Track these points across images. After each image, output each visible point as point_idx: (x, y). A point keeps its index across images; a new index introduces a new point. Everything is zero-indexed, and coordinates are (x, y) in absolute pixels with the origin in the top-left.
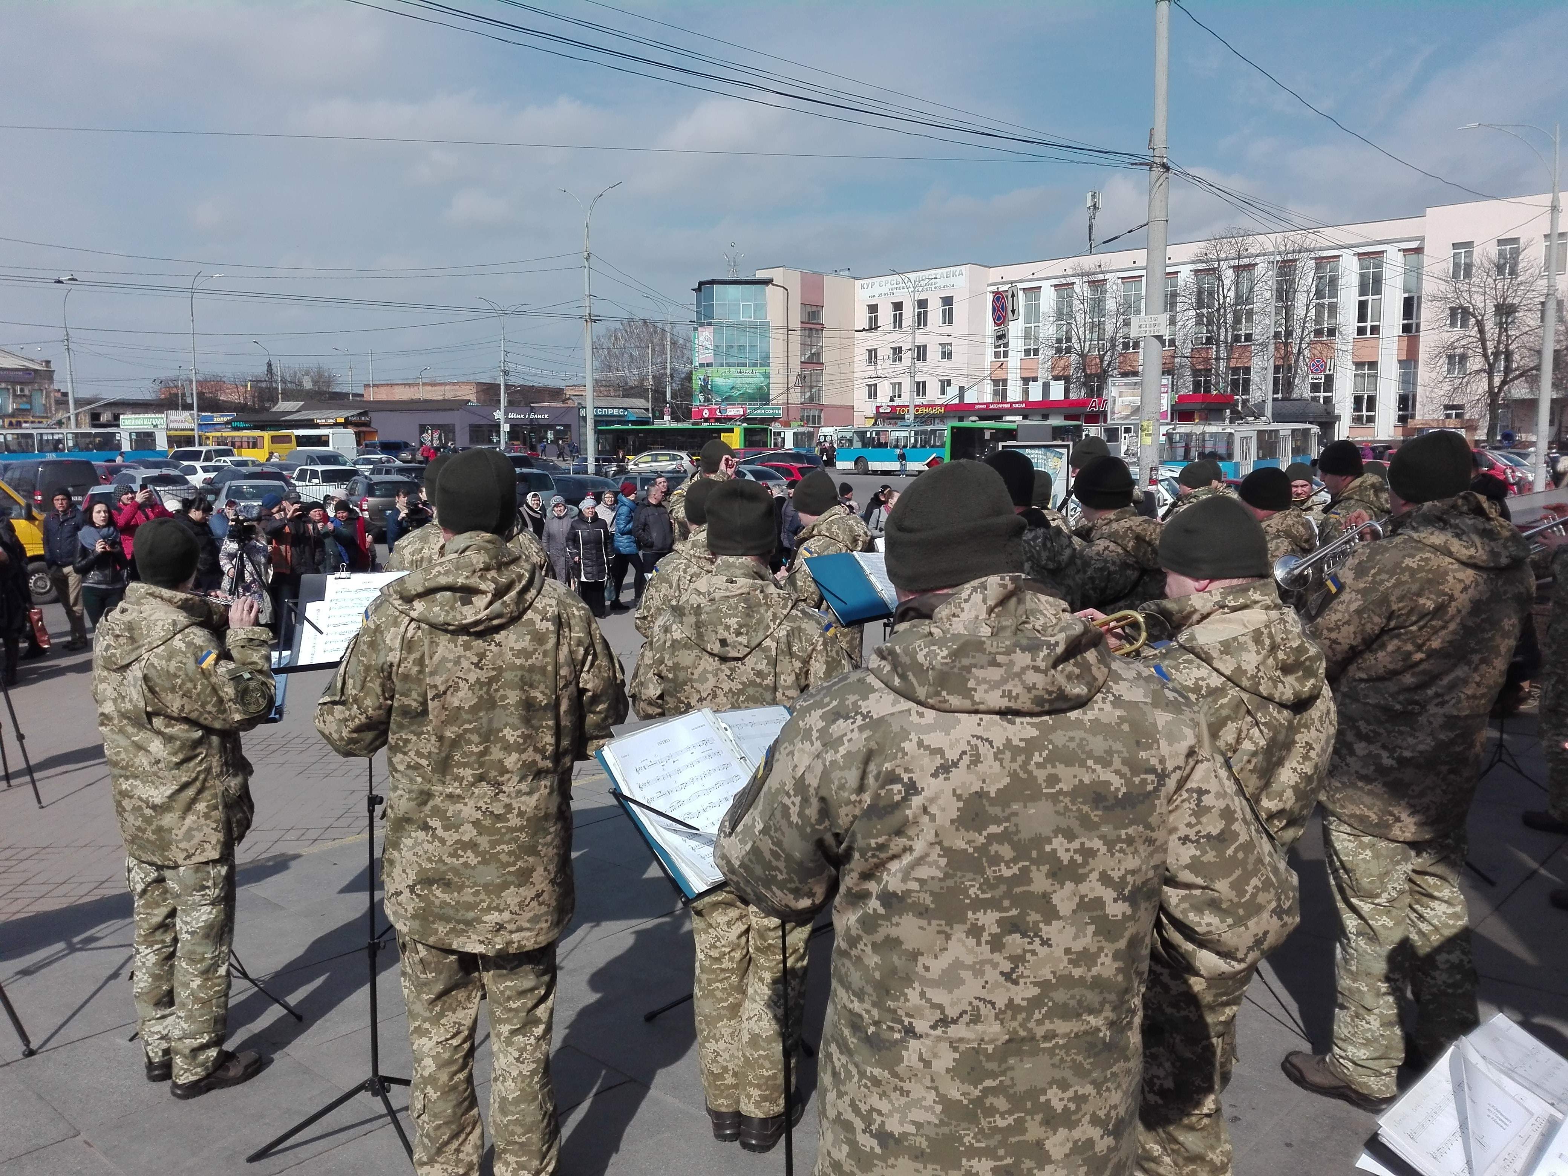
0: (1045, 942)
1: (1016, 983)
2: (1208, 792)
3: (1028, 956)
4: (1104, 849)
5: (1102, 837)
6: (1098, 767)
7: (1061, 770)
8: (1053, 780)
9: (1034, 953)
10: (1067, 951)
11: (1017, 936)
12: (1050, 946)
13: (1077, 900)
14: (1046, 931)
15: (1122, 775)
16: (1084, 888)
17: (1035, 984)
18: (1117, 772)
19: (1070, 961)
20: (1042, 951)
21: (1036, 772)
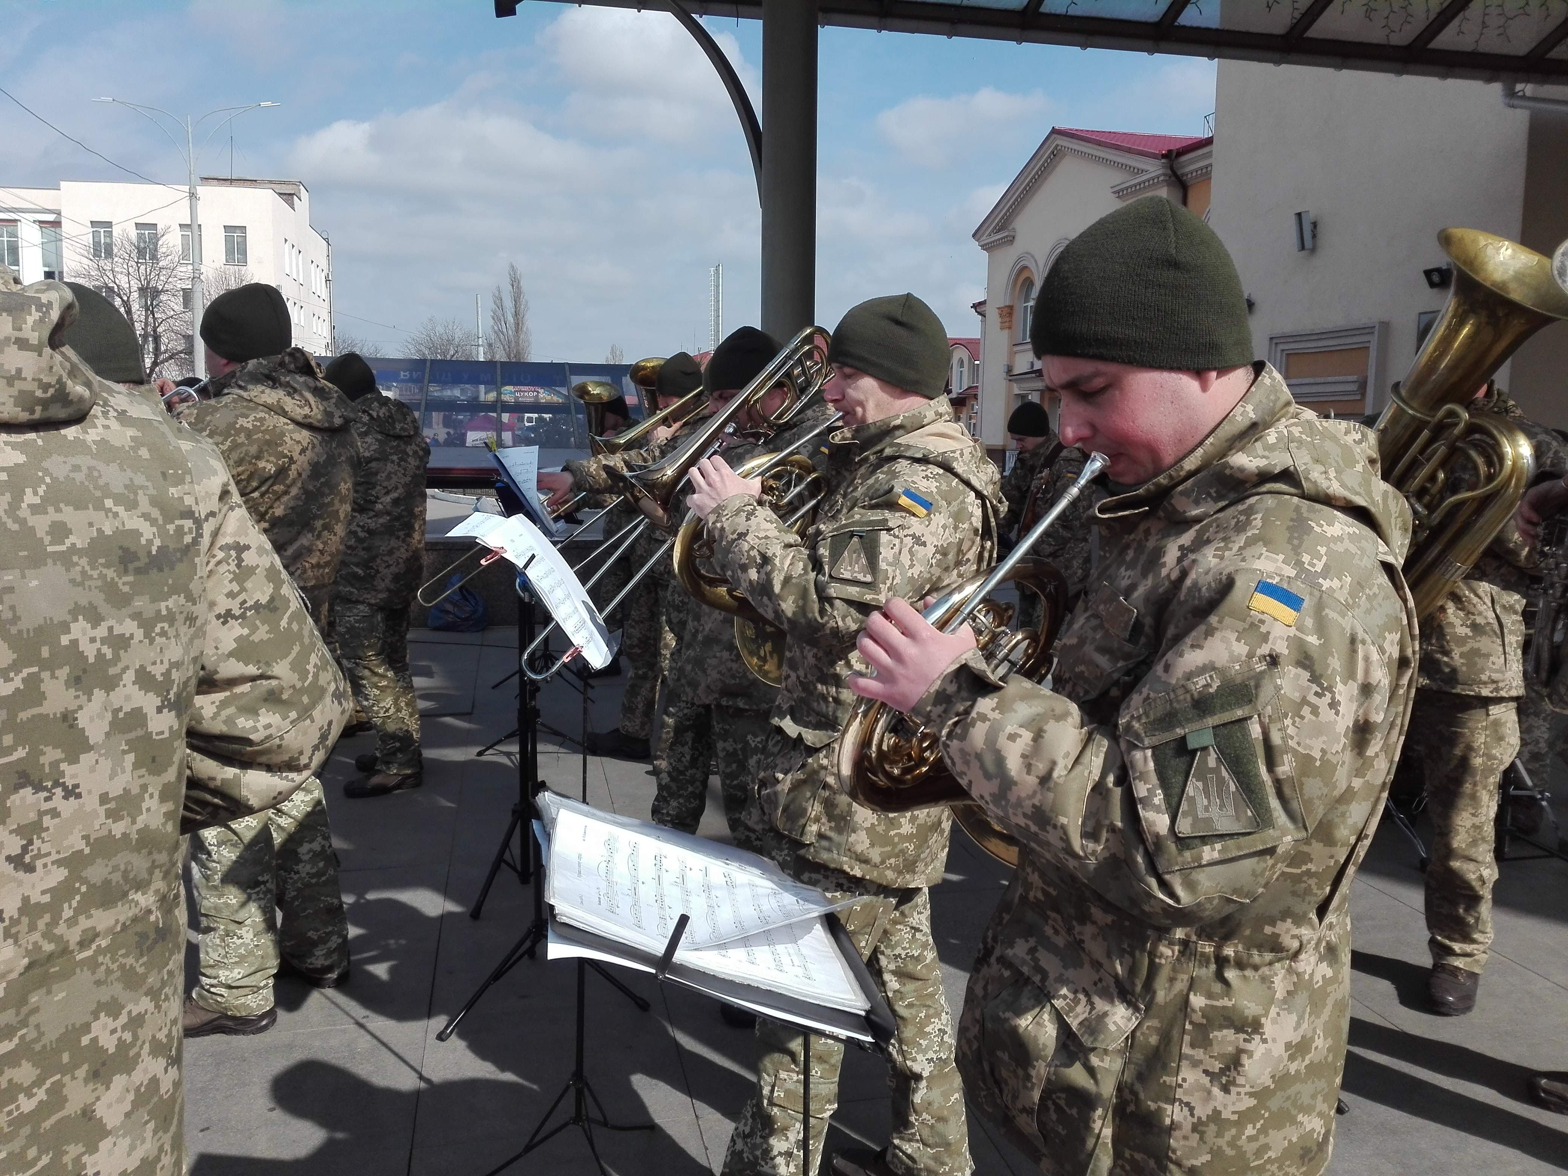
0: (72, 793)
1: (30, 869)
2: (247, 547)
3: (47, 821)
4: (139, 634)
5: (137, 616)
6: (120, 509)
7: (68, 515)
8: (60, 531)
9: (55, 813)
10: (104, 799)
11: (27, 792)
12: (79, 796)
13: (109, 716)
14: (71, 773)
15: (153, 522)
16: (117, 698)
17: (59, 863)
18: (146, 516)
19: (109, 814)
20: (67, 807)
21: (32, 521)
